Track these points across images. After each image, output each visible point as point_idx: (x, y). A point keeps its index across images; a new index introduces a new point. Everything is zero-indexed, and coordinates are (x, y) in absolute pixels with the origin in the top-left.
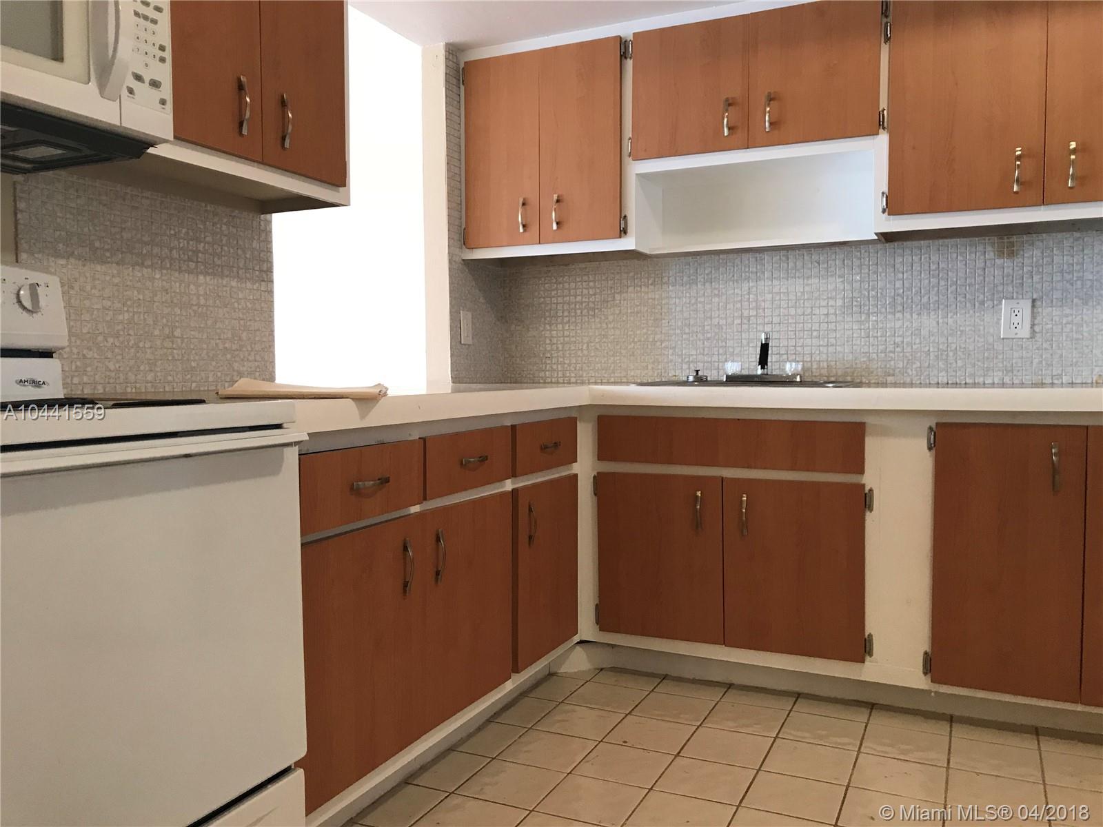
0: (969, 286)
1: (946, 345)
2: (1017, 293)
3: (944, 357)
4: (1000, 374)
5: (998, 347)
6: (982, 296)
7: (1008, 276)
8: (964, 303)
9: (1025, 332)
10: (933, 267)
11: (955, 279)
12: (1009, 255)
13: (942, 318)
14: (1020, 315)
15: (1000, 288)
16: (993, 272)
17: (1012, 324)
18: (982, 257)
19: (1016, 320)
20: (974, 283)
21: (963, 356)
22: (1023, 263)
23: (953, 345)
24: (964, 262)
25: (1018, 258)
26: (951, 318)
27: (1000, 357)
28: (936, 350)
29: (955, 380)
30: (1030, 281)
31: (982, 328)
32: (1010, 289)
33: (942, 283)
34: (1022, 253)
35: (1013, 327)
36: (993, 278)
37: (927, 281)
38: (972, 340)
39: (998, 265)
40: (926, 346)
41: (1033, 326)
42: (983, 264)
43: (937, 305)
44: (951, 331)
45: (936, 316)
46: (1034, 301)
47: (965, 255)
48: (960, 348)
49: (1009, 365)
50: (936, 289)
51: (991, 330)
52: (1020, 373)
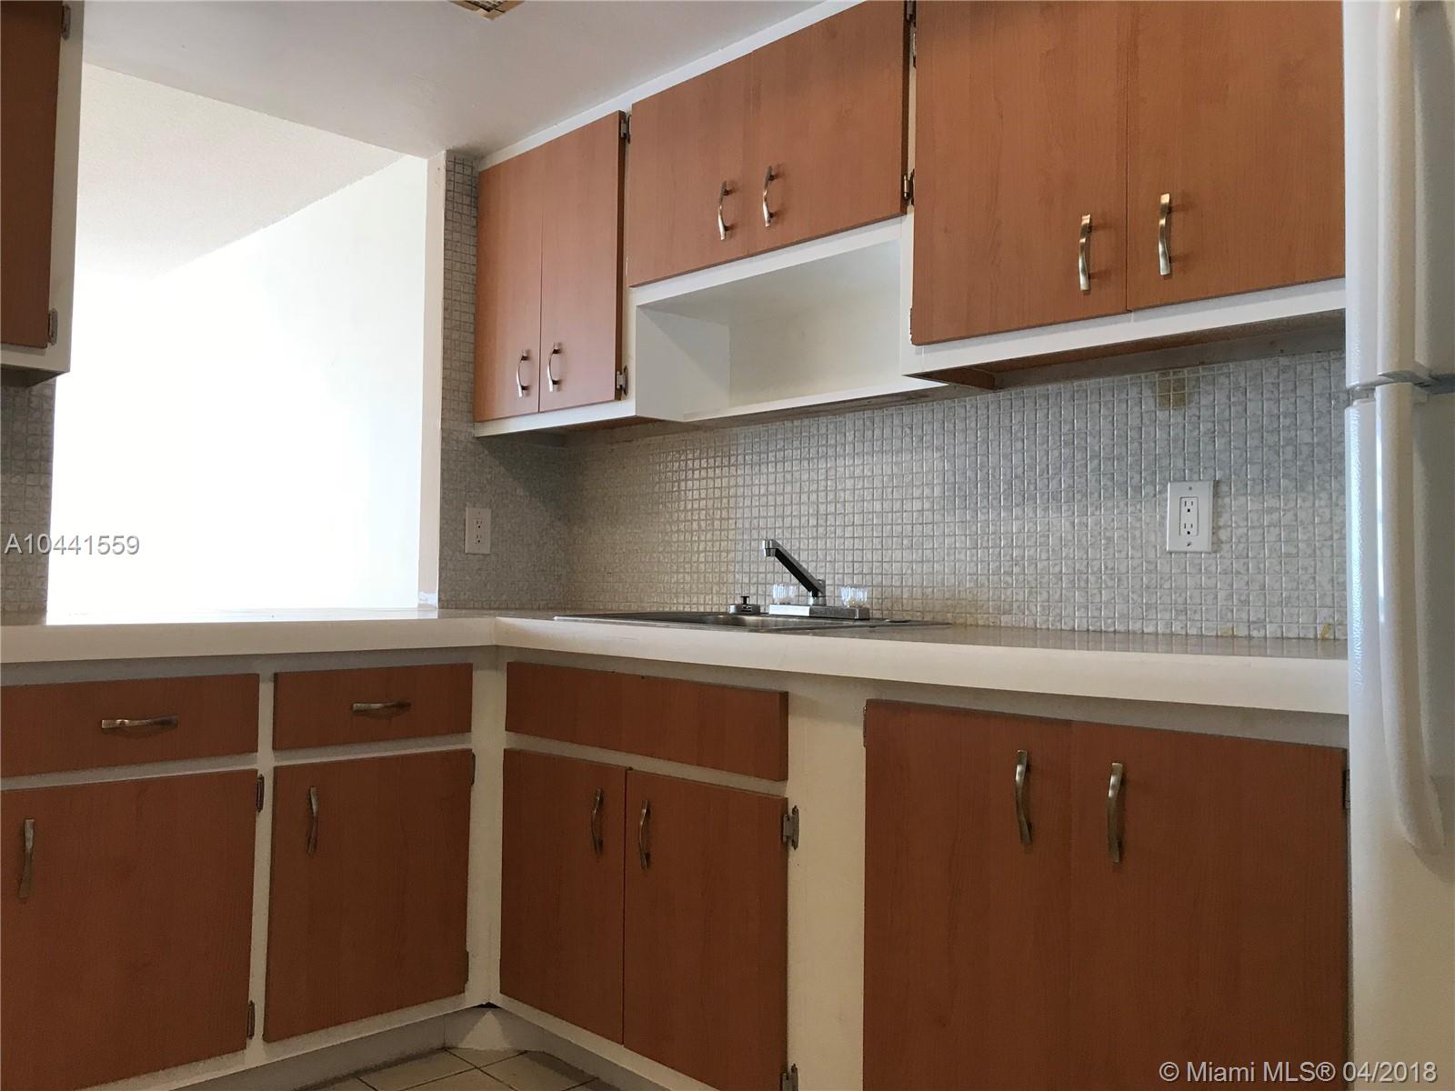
0: (1118, 459)
1: (1085, 563)
2: (1191, 470)
3: (1083, 584)
4: (1167, 616)
5: (1163, 566)
6: (1137, 477)
7: (1175, 441)
8: (1111, 489)
9: (1202, 541)
10: (1065, 428)
11: (1097, 448)
12: (1176, 404)
13: (1078, 516)
14: (1193, 510)
15: (1165, 462)
16: (1152, 433)
17: (1182, 527)
18: (1137, 409)
19: (1189, 519)
20: (1124, 454)
21: (1110, 584)
22: (1199, 418)
23: (1095, 563)
24: (1110, 418)
25: (1189, 408)
26: (1093, 515)
27: (1167, 586)
28: (1071, 571)
29: (1098, 624)
30: (1211, 448)
31: (1137, 533)
32: (1180, 463)
33: (1078, 456)
34: (1196, 396)
35: (1184, 532)
36: (1153, 444)
37: (1056, 453)
38: (1124, 554)
39: (1161, 422)
40: (1056, 565)
41: (1215, 530)
42: (1138, 421)
43: (1071, 494)
44: (1093, 540)
45: (1070, 513)
46: (1217, 484)
47: (1110, 406)
48: (1106, 568)
49: (1180, 600)
50: (1069, 465)
51: (1153, 538)
52: (1197, 617)
